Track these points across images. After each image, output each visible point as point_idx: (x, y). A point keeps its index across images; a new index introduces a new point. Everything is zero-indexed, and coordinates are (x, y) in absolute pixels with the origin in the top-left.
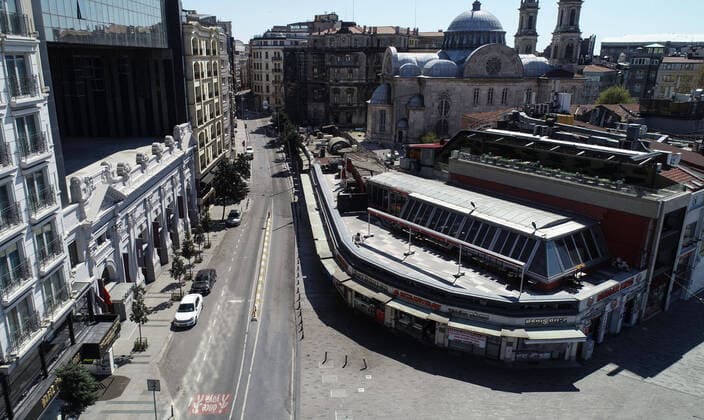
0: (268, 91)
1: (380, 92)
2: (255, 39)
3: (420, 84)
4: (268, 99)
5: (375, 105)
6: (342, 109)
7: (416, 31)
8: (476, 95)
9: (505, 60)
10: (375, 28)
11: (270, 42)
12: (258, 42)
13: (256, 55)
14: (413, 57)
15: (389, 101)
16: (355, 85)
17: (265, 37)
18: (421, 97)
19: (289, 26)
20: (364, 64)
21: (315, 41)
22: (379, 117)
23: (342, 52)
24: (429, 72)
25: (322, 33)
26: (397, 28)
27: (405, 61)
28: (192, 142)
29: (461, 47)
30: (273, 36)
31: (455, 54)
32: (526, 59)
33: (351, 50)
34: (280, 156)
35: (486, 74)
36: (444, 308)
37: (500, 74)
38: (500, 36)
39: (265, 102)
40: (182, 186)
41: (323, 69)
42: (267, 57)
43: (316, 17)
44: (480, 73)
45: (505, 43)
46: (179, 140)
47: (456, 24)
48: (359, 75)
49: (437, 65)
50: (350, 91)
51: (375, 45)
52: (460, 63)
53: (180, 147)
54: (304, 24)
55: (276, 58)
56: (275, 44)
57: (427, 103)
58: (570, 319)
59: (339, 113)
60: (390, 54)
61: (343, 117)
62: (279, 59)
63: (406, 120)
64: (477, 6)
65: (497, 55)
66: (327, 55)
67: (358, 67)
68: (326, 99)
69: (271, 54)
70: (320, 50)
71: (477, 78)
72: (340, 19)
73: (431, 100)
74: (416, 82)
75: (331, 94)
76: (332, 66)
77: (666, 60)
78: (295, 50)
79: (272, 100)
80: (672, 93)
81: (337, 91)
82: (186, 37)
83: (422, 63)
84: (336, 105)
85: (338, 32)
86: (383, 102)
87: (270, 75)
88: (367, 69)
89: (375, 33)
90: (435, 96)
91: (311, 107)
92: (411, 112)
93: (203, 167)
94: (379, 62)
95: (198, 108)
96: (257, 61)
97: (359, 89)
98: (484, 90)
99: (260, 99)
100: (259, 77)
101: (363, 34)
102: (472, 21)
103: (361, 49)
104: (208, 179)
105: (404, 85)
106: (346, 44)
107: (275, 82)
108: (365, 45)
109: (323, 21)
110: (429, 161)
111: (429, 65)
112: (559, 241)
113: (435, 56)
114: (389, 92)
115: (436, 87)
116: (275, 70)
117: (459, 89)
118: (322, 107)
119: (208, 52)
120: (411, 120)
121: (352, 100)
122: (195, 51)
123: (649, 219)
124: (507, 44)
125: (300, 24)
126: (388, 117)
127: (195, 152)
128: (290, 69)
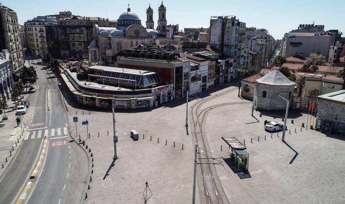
0: (38, 47)
1: (93, 43)
2: (28, 21)
3: (109, 39)
4: (38, 50)
5: (91, 48)
6: (77, 52)
7: (107, 20)
8: (132, 43)
9: (141, 30)
10: (89, 18)
11: (36, 23)
12: (30, 24)
13: (30, 29)
14: (106, 29)
15: (97, 46)
16: (82, 41)
17: (34, 21)
18: (110, 44)
19: (46, 17)
20: (86, 32)
21: (61, 23)
22: (93, 53)
23: (74, 27)
24: (112, 34)
25: (64, 19)
26: (99, 18)
27: (102, 30)
28: (10, 58)
29: (124, 25)
30: (38, 20)
31: (122, 28)
32: (149, 30)
33: (79, 27)
34: (49, 72)
35: (135, 36)
36: (114, 96)
37: (139, 36)
38: (139, 22)
39: (37, 52)
40: (8, 75)
41: (66, 35)
42: (36, 30)
43: (60, 13)
44: (132, 35)
45: (141, 25)
46: (5, 56)
47: (122, 16)
48: (84, 37)
49: (115, 32)
50: (80, 44)
51: (90, 25)
52: (124, 31)
53: (5, 58)
54: (54, 16)
55: (41, 31)
56: (40, 24)
57: (113, 47)
58: (150, 94)
59: (76, 54)
60: (95, 27)
61: (78, 55)
62: (43, 31)
63: (105, 54)
64: (129, 10)
65: (138, 28)
66: (68, 29)
67: (83, 34)
68: (69, 48)
69: (38, 29)
70: (64, 26)
71: (130, 37)
72: (72, 14)
73: (114, 46)
74: (107, 39)
75: (71, 46)
76: (70, 33)
77: (200, 33)
78: (51, 26)
79: (41, 51)
80: (191, 41)
81: (74, 45)
82: (3, 15)
83: (109, 31)
84: (74, 50)
85: (72, 19)
86: (95, 47)
87: (39, 39)
88: (87, 35)
89: (89, 20)
90: (115, 44)
91: (62, 52)
92: (107, 50)
93: (15, 69)
94: (92, 32)
95: (11, 44)
96: (30, 32)
97: (84, 43)
98: (134, 42)
99: (34, 50)
100: (32, 40)
101: (84, 19)
102: (128, 15)
103: (83, 26)
104: (18, 75)
105: (102, 40)
106: (76, 24)
107: (42, 42)
108: (85, 25)
109: (64, 15)
110: (110, 61)
111: (112, 32)
112: (147, 76)
113: (115, 28)
114: (97, 43)
115: (115, 40)
116: (41, 37)
117: (125, 41)
118: (67, 52)
119: (12, 22)
120: (107, 53)
121: (81, 48)
122: (8, 21)
123: (171, 69)
124: (142, 25)
125: (52, 16)
126: (97, 52)
127: (11, 62)
128: (49, 35)
